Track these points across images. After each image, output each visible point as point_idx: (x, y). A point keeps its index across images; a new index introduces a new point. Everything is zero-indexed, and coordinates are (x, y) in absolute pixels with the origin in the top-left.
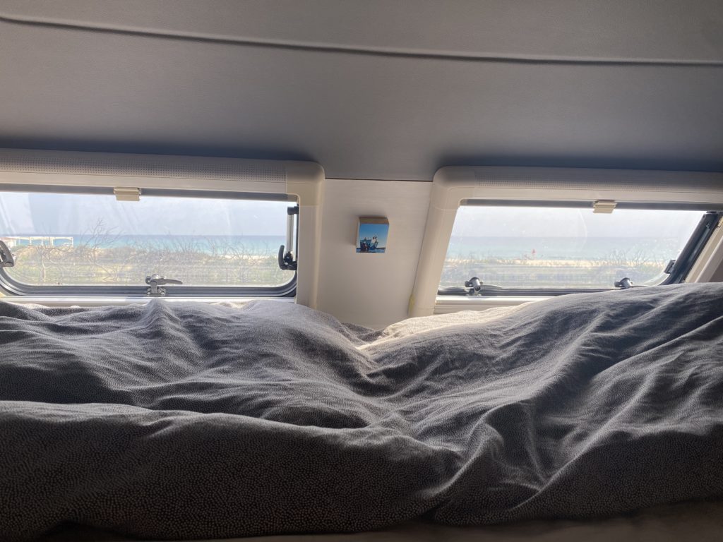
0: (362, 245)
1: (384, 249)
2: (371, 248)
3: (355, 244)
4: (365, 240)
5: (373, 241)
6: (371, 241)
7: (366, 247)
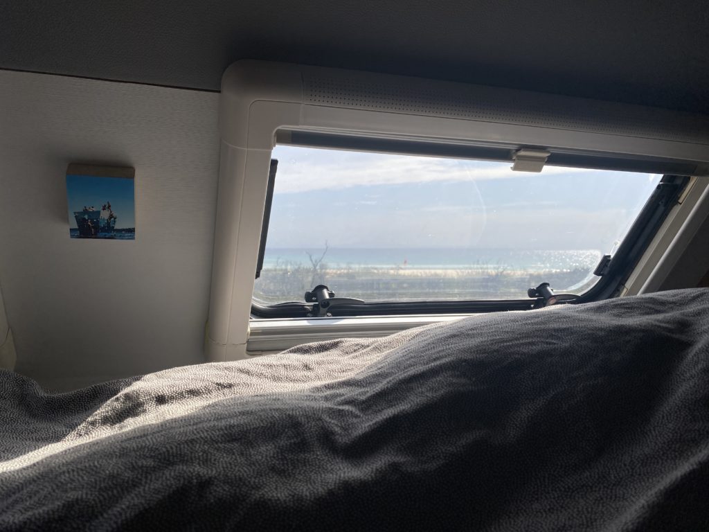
0: (81, 221)
1: (132, 231)
2: (103, 230)
3: (65, 219)
4: (86, 211)
5: (105, 215)
6: (98, 213)
7: (89, 227)
